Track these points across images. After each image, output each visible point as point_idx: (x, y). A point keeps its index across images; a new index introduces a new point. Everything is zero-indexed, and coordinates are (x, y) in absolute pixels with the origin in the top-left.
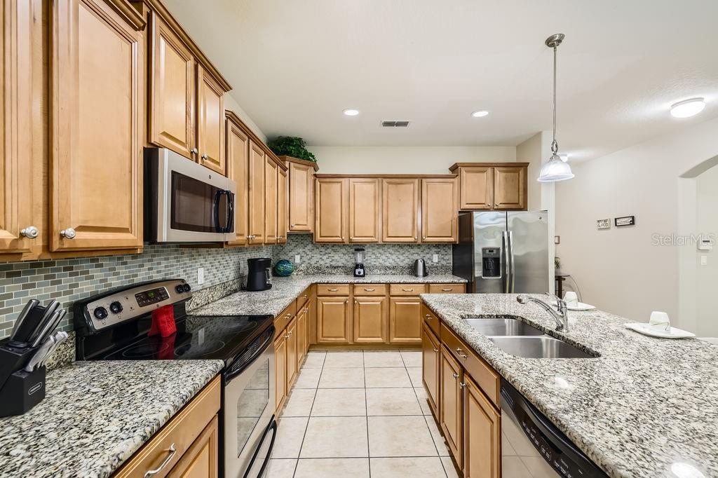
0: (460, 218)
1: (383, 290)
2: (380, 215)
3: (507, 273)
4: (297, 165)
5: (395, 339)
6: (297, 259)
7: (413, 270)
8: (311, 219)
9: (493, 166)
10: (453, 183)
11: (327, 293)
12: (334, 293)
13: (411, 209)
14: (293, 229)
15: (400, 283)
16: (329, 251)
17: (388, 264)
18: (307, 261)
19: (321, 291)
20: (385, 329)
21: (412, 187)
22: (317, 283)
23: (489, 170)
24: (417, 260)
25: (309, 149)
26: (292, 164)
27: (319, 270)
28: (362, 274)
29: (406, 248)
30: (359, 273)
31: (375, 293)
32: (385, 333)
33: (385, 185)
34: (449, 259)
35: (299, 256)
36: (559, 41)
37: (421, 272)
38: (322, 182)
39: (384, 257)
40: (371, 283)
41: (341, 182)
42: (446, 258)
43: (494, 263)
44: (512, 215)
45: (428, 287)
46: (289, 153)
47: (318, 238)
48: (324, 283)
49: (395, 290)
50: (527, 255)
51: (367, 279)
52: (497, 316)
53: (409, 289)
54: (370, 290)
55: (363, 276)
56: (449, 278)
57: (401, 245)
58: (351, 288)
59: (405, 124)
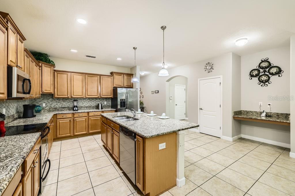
0: (113, 89)
1: (86, 115)
2: (84, 87)
3: (127, 106)
4: (45, 65)
5: (91, 131)
6: (44, 105)
7: (97, 107)
8: (52, 88)
9: (124, 74)
10: (111, 78)
11: (62, 117)
12: (65, 117)
13: (97, 86)
14: (44, 92)
15: (93, 112)
16: (60, 101)
17: (87, 105)
18: (49, 106)
19: (58, 117)
20: (87, 128)
21: (96, 78)
22: (56, 114)
23: (123, 75)
24: (99, 104)
25: (51, 59)
26: (43, 65)
27: (56, 109)
28: (77, 109)
29: (94, 100)
30: (76, 109)
31: (83, 116)
32: (87, 130)
33: (86, 77)
34: (110, 103)
35: (45, 104)
36: (136, 49)
37: (100, 108)
38: (58, 73)
39: (86, 103)
40: (81, 112)
41: (67, 74)
42: (109, 102)
43: (124, 104)
44: (128, 89)
45: (103, 112)
46: (42, 60)
47: (56, 96)
48: (60, 114)
49: (91, 114)
50: (133, 101)
51: (79, 111)
52: (122, 116)
53: (96, 114)
54: (81, 115)
55: (78, 110)
56: (110, 109)
57: (93, 99)
58: (73, 115)
59: (95, 57)
